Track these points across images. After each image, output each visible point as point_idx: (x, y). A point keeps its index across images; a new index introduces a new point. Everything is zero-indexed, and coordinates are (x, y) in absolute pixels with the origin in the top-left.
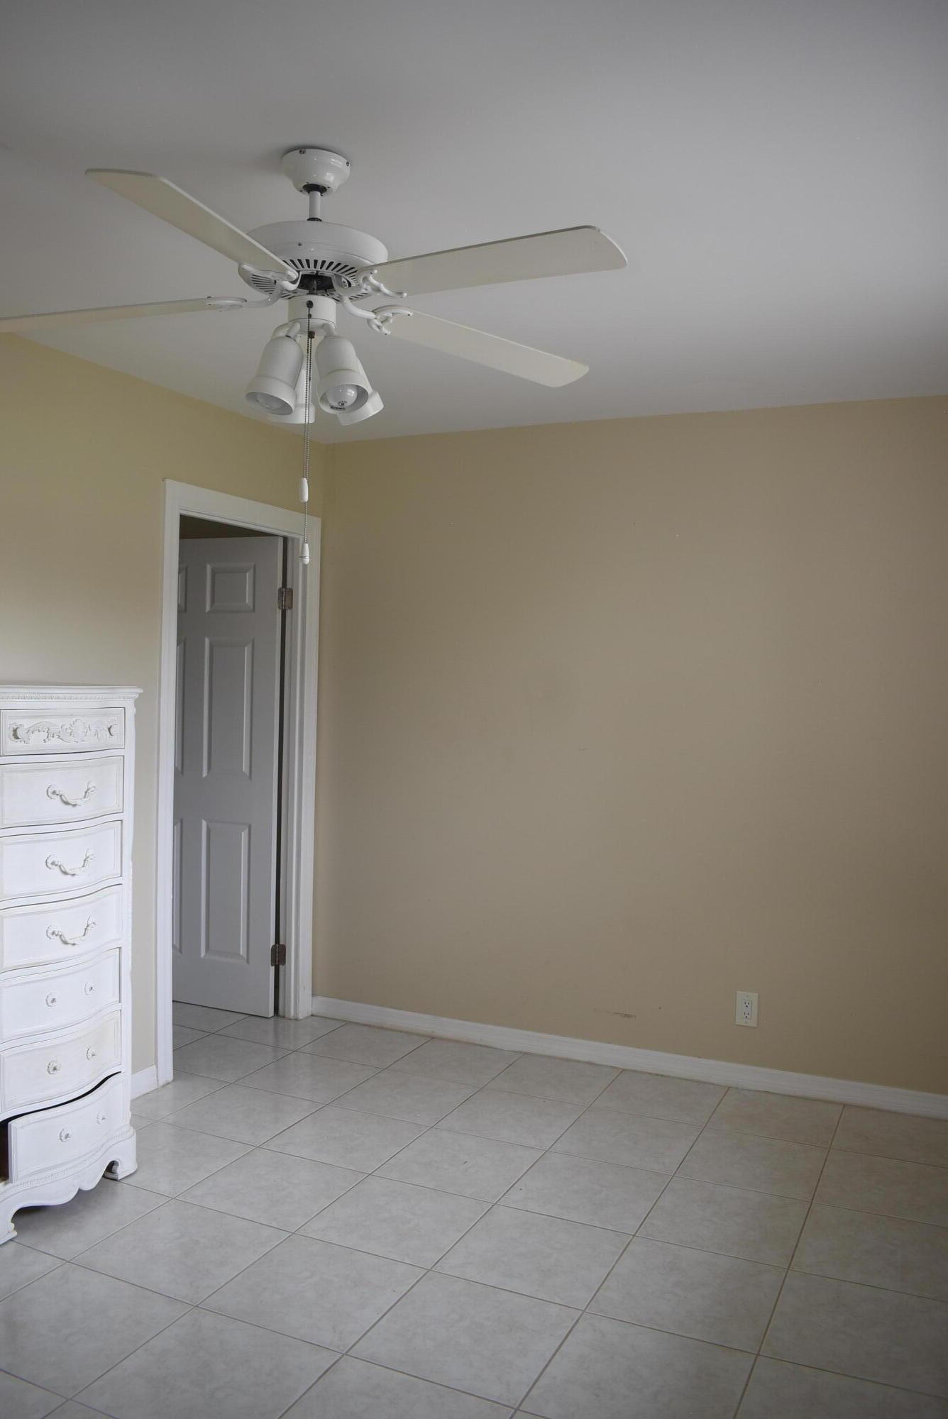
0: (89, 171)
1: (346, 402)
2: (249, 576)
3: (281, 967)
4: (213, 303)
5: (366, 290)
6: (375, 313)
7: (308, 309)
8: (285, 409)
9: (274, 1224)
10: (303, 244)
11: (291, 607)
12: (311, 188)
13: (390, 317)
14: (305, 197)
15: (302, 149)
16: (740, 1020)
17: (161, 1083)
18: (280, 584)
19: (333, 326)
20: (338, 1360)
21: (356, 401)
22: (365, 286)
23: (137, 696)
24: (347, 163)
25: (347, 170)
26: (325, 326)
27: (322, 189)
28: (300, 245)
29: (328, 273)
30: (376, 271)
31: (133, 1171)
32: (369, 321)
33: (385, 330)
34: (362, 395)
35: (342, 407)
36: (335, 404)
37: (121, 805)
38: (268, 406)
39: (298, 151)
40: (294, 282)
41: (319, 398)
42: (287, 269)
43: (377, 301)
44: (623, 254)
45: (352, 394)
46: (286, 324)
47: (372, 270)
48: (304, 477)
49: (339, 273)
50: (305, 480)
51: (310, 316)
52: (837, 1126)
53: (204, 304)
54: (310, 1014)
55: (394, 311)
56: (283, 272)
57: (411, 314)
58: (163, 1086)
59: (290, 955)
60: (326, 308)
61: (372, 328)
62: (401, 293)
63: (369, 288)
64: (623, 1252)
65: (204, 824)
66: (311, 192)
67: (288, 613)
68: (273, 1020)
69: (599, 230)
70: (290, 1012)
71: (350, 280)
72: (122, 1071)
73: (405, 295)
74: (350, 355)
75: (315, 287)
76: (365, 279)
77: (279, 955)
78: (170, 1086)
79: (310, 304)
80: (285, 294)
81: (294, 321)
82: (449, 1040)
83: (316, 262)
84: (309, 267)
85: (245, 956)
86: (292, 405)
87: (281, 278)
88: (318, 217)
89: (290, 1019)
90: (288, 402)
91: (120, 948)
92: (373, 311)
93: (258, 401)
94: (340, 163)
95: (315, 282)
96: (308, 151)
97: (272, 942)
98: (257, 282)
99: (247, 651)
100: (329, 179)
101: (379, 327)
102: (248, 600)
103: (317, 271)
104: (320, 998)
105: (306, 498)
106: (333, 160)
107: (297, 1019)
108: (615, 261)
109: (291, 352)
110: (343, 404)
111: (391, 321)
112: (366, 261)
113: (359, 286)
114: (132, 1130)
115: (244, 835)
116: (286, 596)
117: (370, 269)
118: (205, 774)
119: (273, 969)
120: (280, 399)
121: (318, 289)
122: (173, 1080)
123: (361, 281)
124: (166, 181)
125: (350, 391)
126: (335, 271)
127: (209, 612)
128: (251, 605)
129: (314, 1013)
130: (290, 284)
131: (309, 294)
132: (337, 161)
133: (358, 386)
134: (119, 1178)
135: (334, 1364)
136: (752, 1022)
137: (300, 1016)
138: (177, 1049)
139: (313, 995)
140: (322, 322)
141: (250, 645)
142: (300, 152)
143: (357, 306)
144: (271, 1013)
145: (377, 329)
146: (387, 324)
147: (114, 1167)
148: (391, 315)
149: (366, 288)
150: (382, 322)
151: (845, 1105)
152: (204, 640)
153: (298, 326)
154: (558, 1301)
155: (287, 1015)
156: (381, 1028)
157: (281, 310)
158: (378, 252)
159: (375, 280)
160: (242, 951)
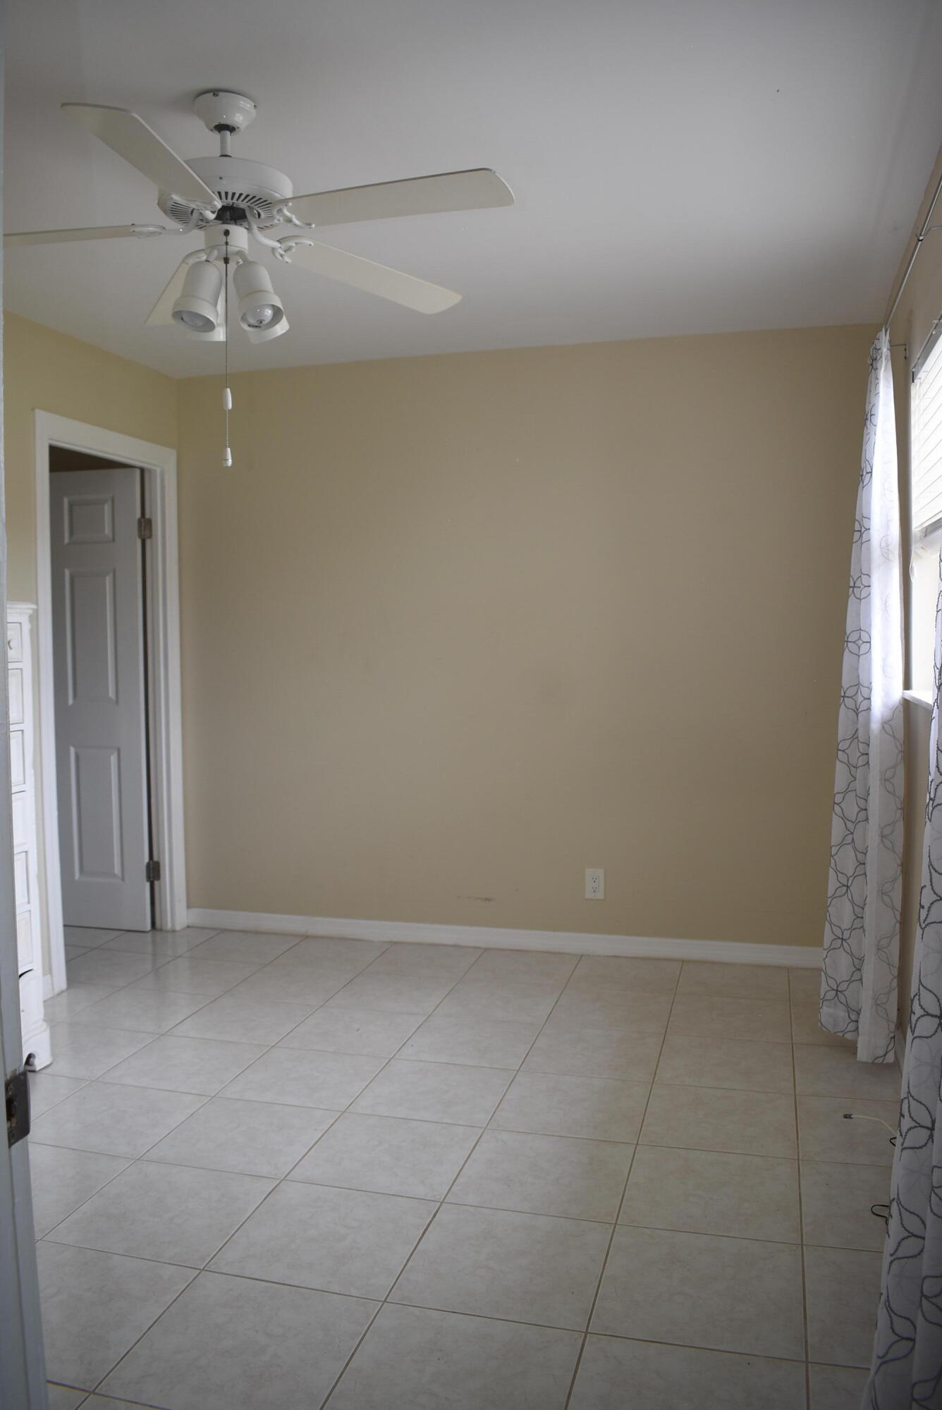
0: (63, 105)
1: (264, 320)
2: (107, 507)
3: (156, 883)
4: (137, 229)
5: (279, 220)
6: (280, 243)
7: (225, 237)
8: (209, 326)
9: (193, 1091)
10: (224, 178)
11: (150, 537)
12: (222, 128)
13: (293, 247)
14: (216, 136)
15: (215, 92)
16: (589, 894)
17: (56, 991)
18: (138, 515)
19: (247, 252)
20: (278, 1184)
21: (272, 319)
22: (278, 217)
23: (31, 612)
24: (255, 106)
25: (253, 111)
26: (240, 253)
27: (231, 129)
28: (221, 178)
29: (242, 205)
30: (290, 204)
31: (49, 1063)
32: (273, 249)
33: (287, 259)
34: (277, 314)
35: (259, 325)
36: (252, 321)
37: (21, 715)
38: (191, 323)
39: (212, 94)
40: (213, 212)
41: (240, 317)
42: (215, 200)
43: (288, 230)
44: (511, 190)
45: (269, 313)
46: (203, 250)
47: (287, 202)
48: (227, 387)
49: (252, 205)
50: (229, 390)
51: (227, 243)
52: (680, 976)
53: (126, 231)
54: (186, 925)
55: (297, 241)
56: (210, 202)
57: (312, 244)
58: (59, 994)
59: (165, 870)
60: (240, 236)
61: (276, 257)
62: (310, 224)
63: (281, 219)
64: (511, 1083)
65: (72, 750)
66: (222, 132)
67: (148, 542)
68: (149, 935)
69: (494, 173)
70: (166, 924)
71: (260, 211)
72: (35, 968)
73: (314, 226)
74: (265, 278)
75: (229, 217)
76: (280, 211)
77: (154, 871)
78: (65, 994)
79: (227, 233)
80: (202, 223)
81: (211, 248)
82: (323, 937)
83: (234, 194)
84: (226, 198)
85: (120, 875)
86: (214, 322)
87: (205, 208)
88: (229, 154)
89: (168, 932)
90: (211, 319)
91: (26, 852)
92: (278, 241)
93: (182, 319)
94: (249, 106)
95: (228, 214)
96: (221, 94)
97: (147, 859)
98: (177, 212)
99: (108, 580)
100: (238, 119)
101: (281, 256)
102: (108, 531)
103: (233, 203)
104: (196, 910)
105: (230, 406)
106: (242, 102)
107: (174, 931)
108: (502, 197)
109: (213, 274)
110: (261, 322)
111: (294, 250)
112: (277, 194)
113: (272, 217)
114: (45, 1025)
115: (113, 759)
116: (145, 526)
117: (285, 201)
118: (71, 702)
119: (148, 885)
120: (206, 317)
121: (231, 220)
122: (67, 989)
123: (275, 212)
124: (136, 116)
125: (267, 310)
126: (248, 204)
127: (69, 544)
128: (111, 536)
129: (190, 925)
130: (210, 213)
131: (223, 223)
132: (247, 105)
133: (273, 306)
134: (38, 1069)
135: (276, 1186)
136: (600, 895)
137: (178, 928)
138: (68, 962)
139: (189, 907)
140: (237, 249)
141: (111, 575)
142: (214, 94)
143: (265, 236)
144: (149, 927)
145: (280, 258)
146: (289, 252)
147: (31, 1059)
148: (294, 245)
149: (278, 219)
150: (285, 251)
151: (683, 961)
152: (64, 573)
153: (215, 253)
154: (461, 1123)
155: (164, 928)
156: (257, 933)
157: (197, 239)
158: (285, 188)
159: (288, 211)
160: (117, 870)
